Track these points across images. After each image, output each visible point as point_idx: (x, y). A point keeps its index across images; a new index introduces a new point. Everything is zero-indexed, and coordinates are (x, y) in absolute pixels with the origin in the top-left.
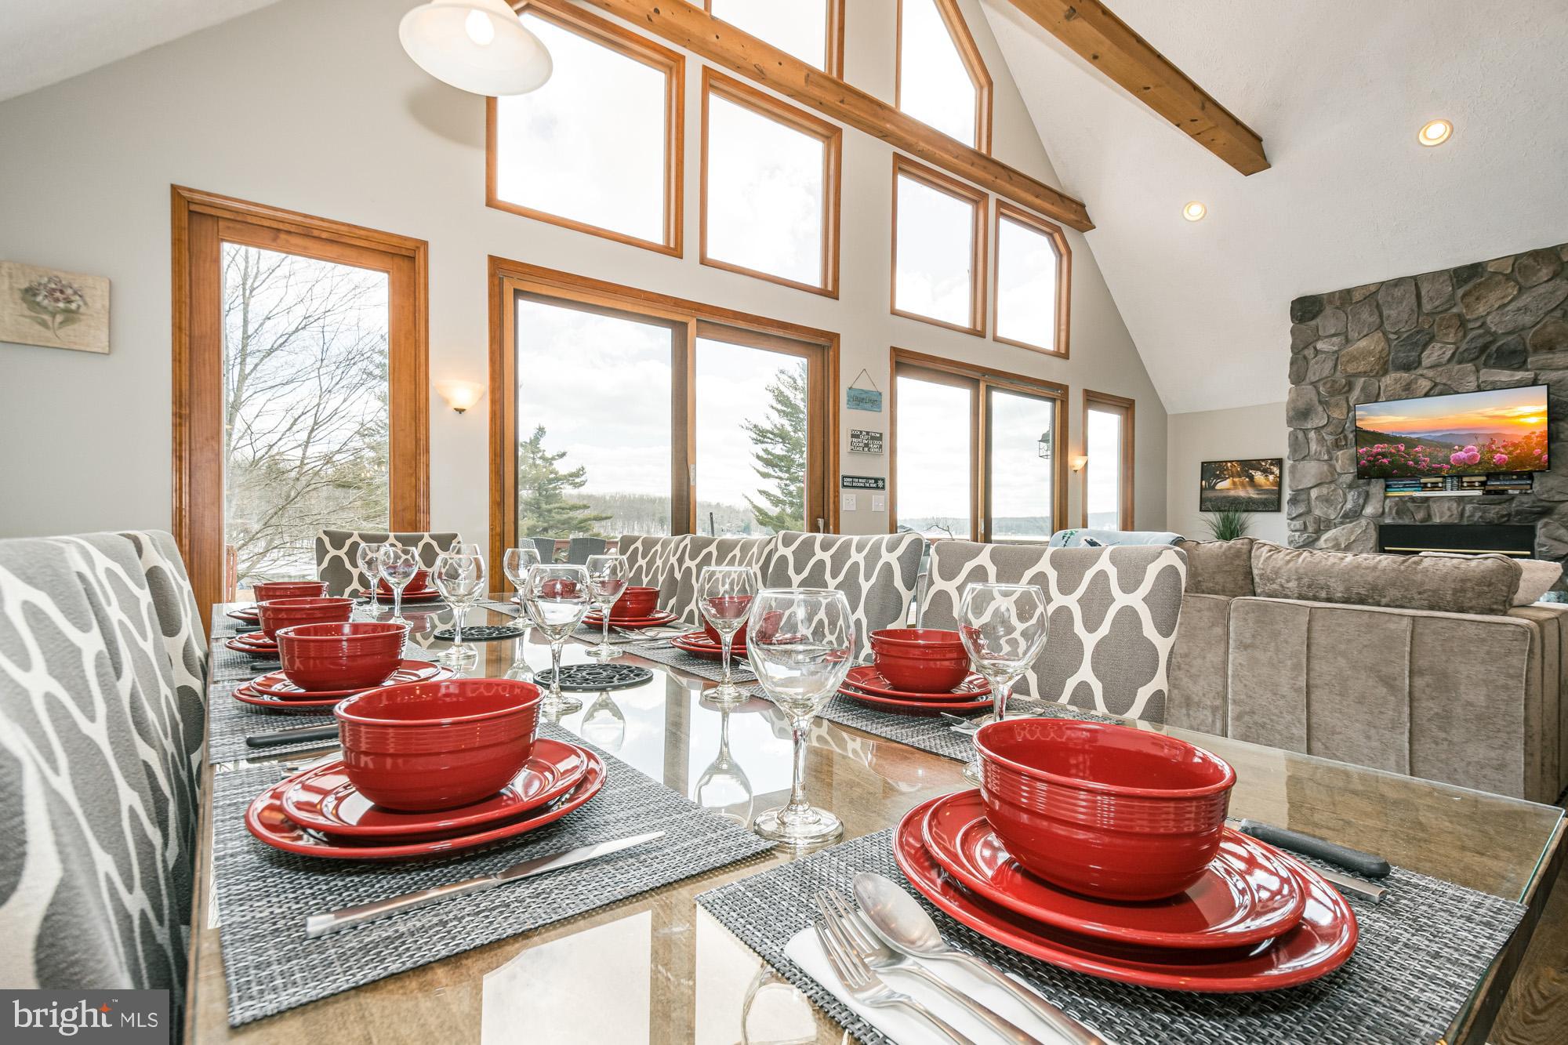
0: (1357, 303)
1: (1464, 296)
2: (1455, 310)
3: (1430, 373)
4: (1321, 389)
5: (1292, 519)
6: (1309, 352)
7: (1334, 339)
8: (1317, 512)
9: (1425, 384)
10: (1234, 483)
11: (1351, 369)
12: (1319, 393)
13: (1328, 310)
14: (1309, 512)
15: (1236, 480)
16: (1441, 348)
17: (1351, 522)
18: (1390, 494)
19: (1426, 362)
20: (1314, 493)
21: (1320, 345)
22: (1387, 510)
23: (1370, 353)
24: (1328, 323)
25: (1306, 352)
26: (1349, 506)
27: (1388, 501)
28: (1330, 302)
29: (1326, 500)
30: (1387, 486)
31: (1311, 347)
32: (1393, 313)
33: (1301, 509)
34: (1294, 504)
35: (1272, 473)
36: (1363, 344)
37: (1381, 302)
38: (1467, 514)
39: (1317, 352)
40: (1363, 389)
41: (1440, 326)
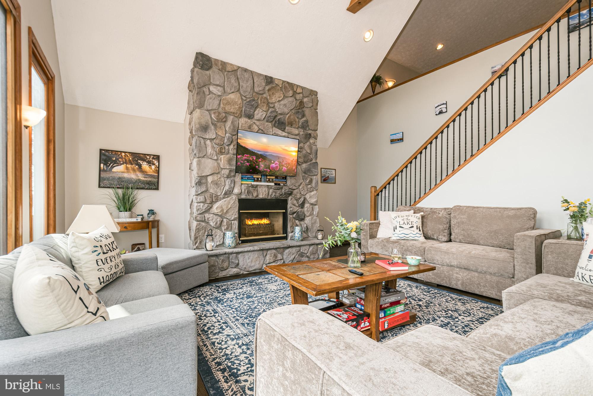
0: (228, 71)
1: (269, 90)
2: (265, 95)
3: (258, 123)
4: (213, 116)
5: (197, 195)
6: (205, 89)
7: (219, 88)
8: (211, 191)
9: (256, 128)
10: (127, 168)
11: (228, 108)
12: (211, 117)
13: (214, 68)
14: (207, 191)
15: (129, 166)
16: (262, 112)
17: (227, 197)
18: (243, 182)
19: (256, 117)
20: (210, 179)
21: (212, 88)
22: (243, 191)
23: (236, 103)
24: (216, 76)
25: (204, 89)
26: (227, 188)
27: (243, 186)
28: (216, 65)
29: (216, 183)
30: (242, 178)
31: (207, 87)
32: (245, 86)
33: (204, 189)
34: (200, 185)
35: (154, 164)
36: (232, 96)
37: (239, 77)
38: (270, 194)
39: (210, 92)
40: (232, 122)
41: (261, 100)
